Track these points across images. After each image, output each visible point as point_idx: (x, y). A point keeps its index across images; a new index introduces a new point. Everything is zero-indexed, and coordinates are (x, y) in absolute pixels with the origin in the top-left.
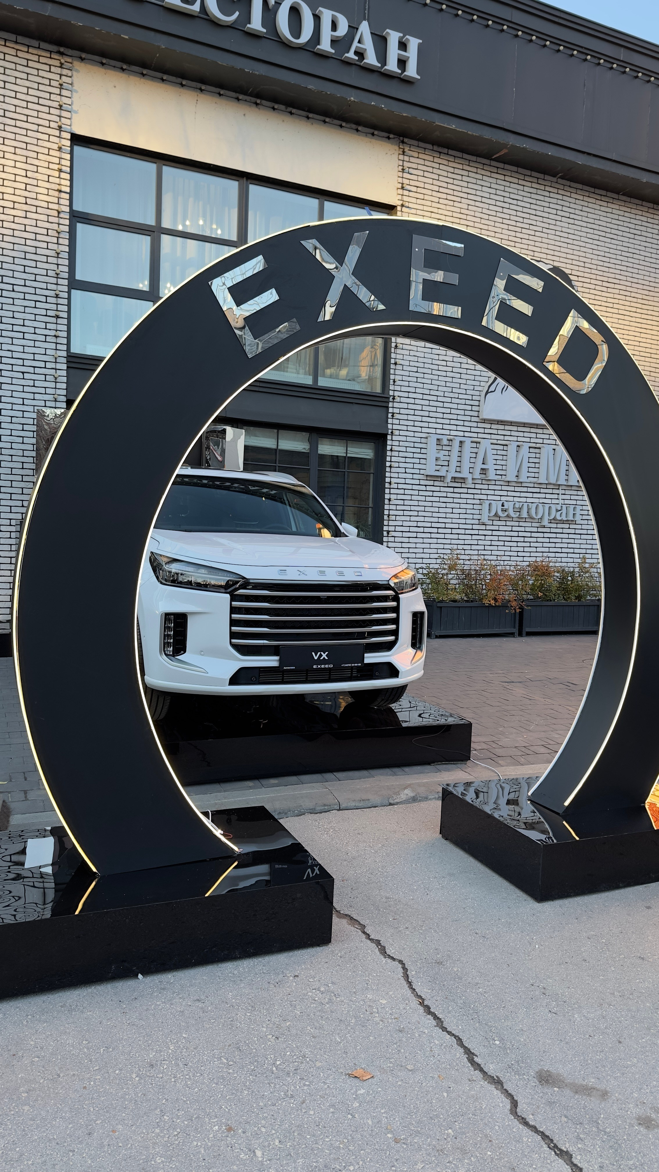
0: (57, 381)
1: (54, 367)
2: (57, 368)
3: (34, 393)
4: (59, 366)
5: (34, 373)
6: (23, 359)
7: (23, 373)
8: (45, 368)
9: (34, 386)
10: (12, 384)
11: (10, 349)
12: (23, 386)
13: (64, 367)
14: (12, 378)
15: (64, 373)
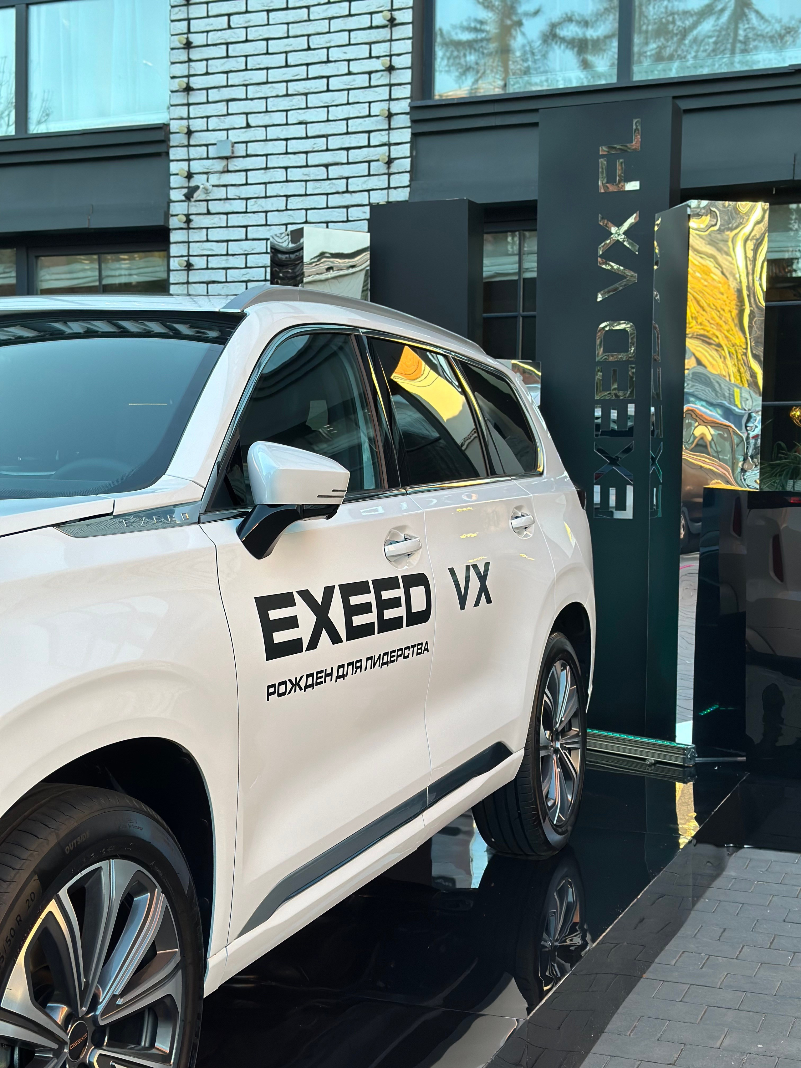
0: (393, 170)
1: (385, 140)
2: (392, 141)
3: (347, 207)
4: (396, 137)
5: (348, 163)
6: (326, 136)
7: (327, 166)
8: (369, 146)
9: (347, 191)
10: (306, 195)
11: (301, 118)
12: (327, 194)
13: (406, 135)
14: (306, 181)
15: (406, 150)
